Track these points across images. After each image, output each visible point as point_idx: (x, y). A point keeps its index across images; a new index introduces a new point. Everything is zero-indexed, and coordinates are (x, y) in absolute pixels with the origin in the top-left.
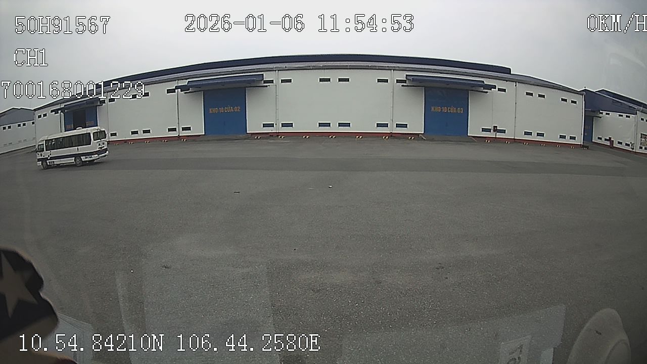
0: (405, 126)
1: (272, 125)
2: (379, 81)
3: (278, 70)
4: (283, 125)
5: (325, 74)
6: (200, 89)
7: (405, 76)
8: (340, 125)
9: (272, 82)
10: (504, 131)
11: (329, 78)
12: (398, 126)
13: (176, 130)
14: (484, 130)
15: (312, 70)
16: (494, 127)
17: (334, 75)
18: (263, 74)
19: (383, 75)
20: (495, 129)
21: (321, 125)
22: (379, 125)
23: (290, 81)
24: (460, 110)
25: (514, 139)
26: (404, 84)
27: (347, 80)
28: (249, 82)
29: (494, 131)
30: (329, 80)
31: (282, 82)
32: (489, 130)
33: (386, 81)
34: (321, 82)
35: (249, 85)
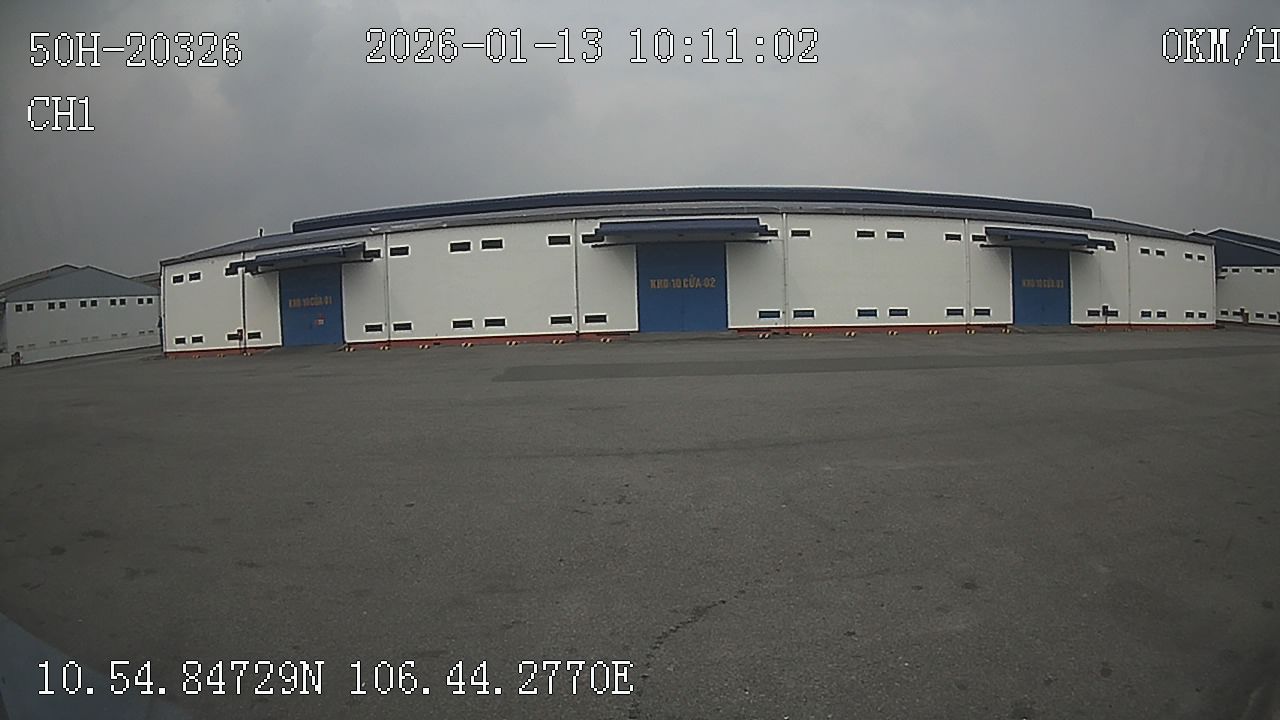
0: (987, 312)
1: (776, 314)
2: (949, 237)
3: (787, 213)
4: (797, 314)
5: (867, 224)
6: (629, 240)
7: (984, 230)
8: (893, 313)
9: (775, 233)
10: (1115, 314)
11: (871, 230)
12: (978, 312)
13: (570, 322)
14: (1091, 313)
15: (847, 217)
16: (1105, 308)
17: (881, 226)
18: (757, 219)
19: (955, 227)
20: (1106, 312)
21: (861, 313)
22: (950, 312)
23: (807, 233)
24: (1060, 284)
25: (1130, 325)
26: (985, 243)
27: (901, 235)
28: (733, 232)
29: (1103, 314)
30: (872, 234)
31: (793, 235)
32: (1096, 313)
33: (958, 238)
34: (860, 238)
35: (733, 238)
